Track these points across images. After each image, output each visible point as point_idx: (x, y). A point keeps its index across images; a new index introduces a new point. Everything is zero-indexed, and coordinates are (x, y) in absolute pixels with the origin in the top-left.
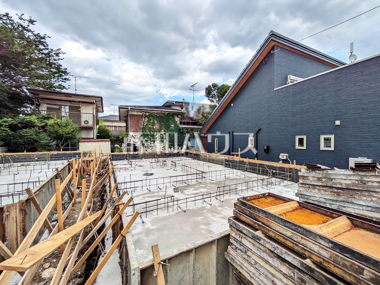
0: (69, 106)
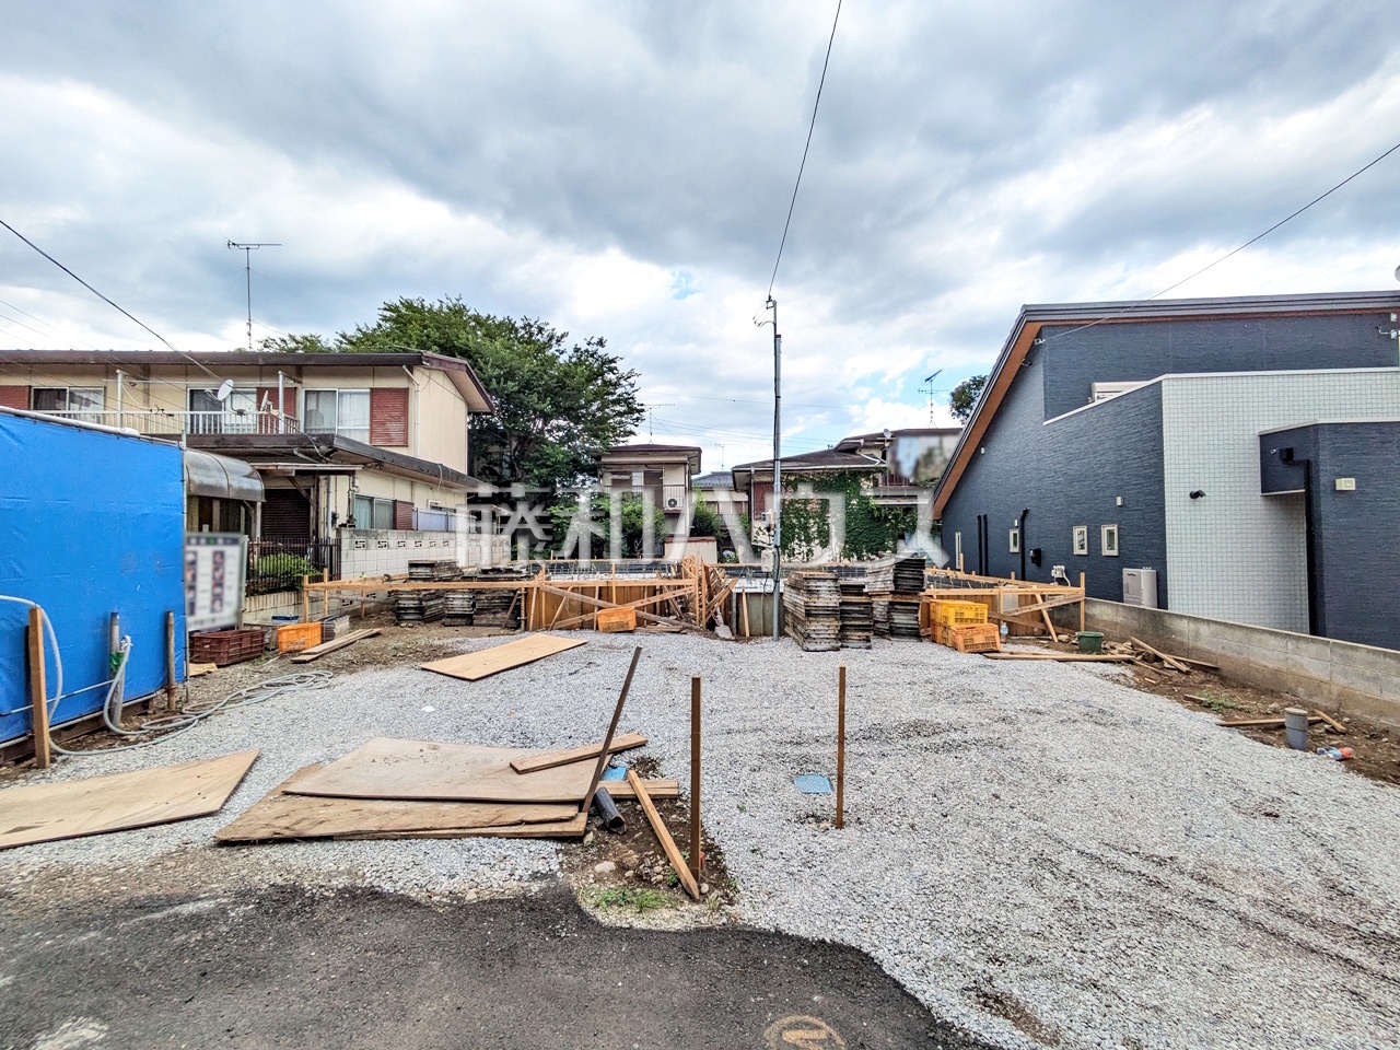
0: (645, 473)
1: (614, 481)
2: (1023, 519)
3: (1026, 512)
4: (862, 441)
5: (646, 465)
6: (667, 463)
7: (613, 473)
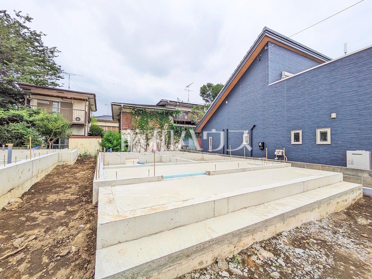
0: (61, 102)
1: (38, 104)
2: (252, 129)
3: (254, 126)
4: (169, 102)
5: (62, 98)
6: (75, 99)
7: (38, 99)
